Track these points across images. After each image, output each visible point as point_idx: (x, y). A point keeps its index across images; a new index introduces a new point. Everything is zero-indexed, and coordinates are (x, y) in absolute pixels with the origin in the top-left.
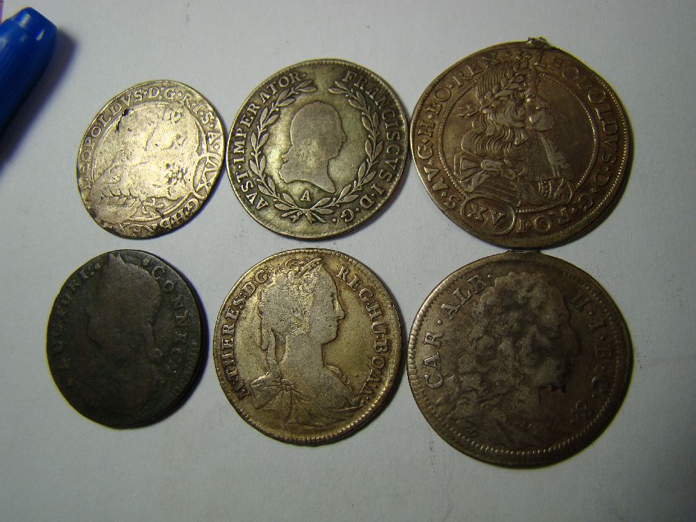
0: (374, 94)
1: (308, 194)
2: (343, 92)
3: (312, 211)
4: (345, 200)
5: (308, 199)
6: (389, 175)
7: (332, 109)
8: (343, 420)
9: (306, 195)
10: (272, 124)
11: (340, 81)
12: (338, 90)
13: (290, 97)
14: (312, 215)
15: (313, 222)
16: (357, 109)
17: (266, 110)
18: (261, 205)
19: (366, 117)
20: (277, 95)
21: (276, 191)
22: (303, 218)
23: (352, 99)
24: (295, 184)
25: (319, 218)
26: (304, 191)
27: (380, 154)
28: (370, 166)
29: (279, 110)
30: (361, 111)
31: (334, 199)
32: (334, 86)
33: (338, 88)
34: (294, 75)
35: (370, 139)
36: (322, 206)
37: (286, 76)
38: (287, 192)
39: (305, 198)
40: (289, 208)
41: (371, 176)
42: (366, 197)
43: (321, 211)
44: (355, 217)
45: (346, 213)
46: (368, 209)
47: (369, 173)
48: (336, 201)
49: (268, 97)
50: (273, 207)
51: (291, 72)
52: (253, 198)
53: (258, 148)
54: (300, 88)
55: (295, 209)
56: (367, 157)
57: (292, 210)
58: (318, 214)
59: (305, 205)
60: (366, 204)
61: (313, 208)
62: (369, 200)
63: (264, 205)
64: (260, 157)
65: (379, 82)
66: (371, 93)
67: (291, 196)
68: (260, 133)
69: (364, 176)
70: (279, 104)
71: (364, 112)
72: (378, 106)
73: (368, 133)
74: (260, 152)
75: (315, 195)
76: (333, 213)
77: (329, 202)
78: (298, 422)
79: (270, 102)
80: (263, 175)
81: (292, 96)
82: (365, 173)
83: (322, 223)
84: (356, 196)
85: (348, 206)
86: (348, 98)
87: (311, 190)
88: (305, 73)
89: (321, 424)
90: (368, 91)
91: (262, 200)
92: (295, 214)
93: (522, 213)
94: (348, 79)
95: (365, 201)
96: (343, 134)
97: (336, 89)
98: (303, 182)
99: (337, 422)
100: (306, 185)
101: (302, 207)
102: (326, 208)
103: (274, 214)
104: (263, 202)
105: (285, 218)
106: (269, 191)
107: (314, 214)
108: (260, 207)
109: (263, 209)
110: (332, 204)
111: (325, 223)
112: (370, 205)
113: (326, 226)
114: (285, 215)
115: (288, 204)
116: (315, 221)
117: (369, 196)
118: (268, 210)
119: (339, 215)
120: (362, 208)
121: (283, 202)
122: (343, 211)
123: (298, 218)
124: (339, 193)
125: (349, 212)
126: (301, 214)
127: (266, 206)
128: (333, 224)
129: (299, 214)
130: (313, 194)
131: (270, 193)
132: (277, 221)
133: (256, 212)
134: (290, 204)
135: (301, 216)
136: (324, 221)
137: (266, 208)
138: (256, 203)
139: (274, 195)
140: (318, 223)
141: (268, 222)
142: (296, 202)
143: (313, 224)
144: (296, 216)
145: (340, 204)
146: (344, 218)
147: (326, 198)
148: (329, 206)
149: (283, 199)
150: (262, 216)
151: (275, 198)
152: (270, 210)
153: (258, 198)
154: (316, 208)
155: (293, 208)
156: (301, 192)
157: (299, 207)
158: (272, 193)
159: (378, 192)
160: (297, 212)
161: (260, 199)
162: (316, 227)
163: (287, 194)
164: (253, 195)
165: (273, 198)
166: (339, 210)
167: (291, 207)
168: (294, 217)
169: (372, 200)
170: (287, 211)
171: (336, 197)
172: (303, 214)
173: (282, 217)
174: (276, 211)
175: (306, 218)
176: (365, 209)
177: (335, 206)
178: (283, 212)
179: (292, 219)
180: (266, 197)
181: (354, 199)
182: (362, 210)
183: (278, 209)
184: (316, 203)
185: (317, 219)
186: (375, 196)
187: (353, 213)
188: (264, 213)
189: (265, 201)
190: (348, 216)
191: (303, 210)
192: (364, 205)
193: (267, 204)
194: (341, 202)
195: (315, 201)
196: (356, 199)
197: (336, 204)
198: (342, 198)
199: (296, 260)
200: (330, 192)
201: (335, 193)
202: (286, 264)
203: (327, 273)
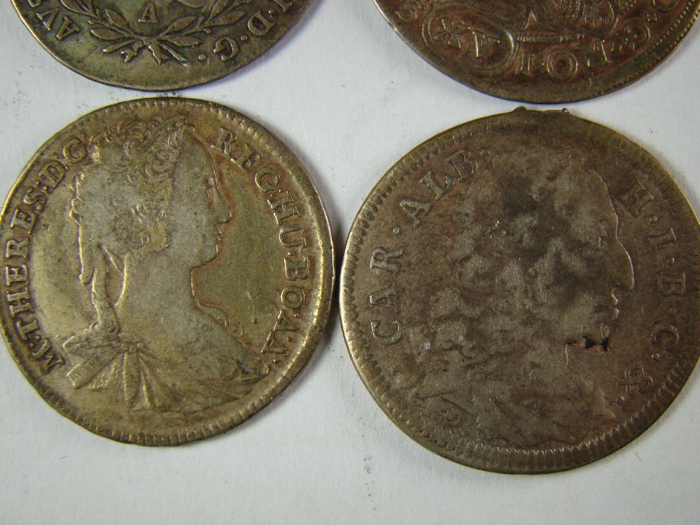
1: (152, 10)
3: (161, 41)
4: (221, 21)
5: (153, 16)
8: (235, 399)
9: (148, 11)
14: (161, 48)
15: (163, 61)
18: (65, 31)
21: (93, 6)
22: (145, 52)
25: (174, 54)
26: (145, 5)
31: (201, 19)
36: (179, 31)
38: (112, 7)
39: (147, 18)
40: (119, 36)
42: (258, 15)
43: (177, 40)
44: (240, 51)
45: (222, 43)
46: (263, 38)
48: (204, 21)
50: (87, 34)
52: (51, 18)
55: (129, 38)
57: (124, 39)
58: (172, 46)
59: (148, 30)
60: (258, 27)
61: (161, 35)
62: (265, 21)
63: (70, 31)
67: (121, 14)
75: (165, 12)
76: (199, 44)
77: (192, 25)
78: (154, 407)
83: (180, 63)
84: (241, 14)
85: (226, 31)
87: (158, 3)
89: (195, 407)
91: (67, 21)
92: (129, 46)
93: (526, 43)
95: (257, 22)
99: (222, 404)
101: (142, 35)
102: (187, 35)
103: (91, 47)
104: (70, 26)
105: (110, 53)
106: (80, 5)
107: (165, 47)
108: (65, 35)
109: (69, 38)
110: (197, 28)
111: (185, 62)
112: (267, 30)
113: (186, 68)
114: (111, 48)
115: (115, 28)
116: (167, 60)
117: (264, 13)
118: (78, 40)
119: (209, 49)
120: (252, 34)
121: (107, 25)
122: (216, 41)
123: (135, 54)
124: (209, 9)
125: (228, 42)
126: (141, 46)
127: (75, 32)
128: (200, 64)
129: (136, 47)
130: (161, 9)
131: (82, 8)
132: (97, 60)
133: (57, 43)
134: (120, 29)
135: (140, 50)
136: (183, 59)
137: (76, 36)
138: (56, 27)
139: (89, 12)
140: (171, 63)
141: (79, 62)
142: (131, 25)
143: (163, 64)
144: (131, 48)
145: (211, 28)
146: (219, 53)
147: (186, 16)
148: (193, 30)
149: (105, 19)
150: (69, 51)
151: (91, 18)
152: (82, 40)
153: (60, 17)
154: (166, 35)
155: (126, 35)
156: (139, 7)
157: (136, 34)
158: (86, 9)
159: (281, 7)
160: (133, 43)
161: (63, 20)
162: (169, 70)
163: (113, 10)
164: (50, 14)
165: (88, 18)
166: (209, 38)
167: (121, 34)
168: (128, 51)
169: (270, 21)
170: (115, 42)
171: (203, 14)
172: (145, 47)
173: (105, 53)
174: (93, 41)
175: (150, 54)
176: (257, 36)
177: (203, 31)
178: (107, 43)
179: (124, 56)
180: (74, 17)
181: (237, 19)
182: (252, 39)
183: (98, 38)
184: (166, 27)
185: (170, 55)
186: (276, 14)
187: (235, 44)
188: (71, 46)
189: (72, 24)
190: (225, 50)
191: (143, 38)
192: (255, 29)
193: (77, 30)
194: (213, 24)
195: (166, 23)
196: (241, 18)
197: (204, 28)
198: (214, 17)
199: (137, 119)
200: (194, 6)
201: (202, 7)
202: (118, 128)
203: (196, 141)
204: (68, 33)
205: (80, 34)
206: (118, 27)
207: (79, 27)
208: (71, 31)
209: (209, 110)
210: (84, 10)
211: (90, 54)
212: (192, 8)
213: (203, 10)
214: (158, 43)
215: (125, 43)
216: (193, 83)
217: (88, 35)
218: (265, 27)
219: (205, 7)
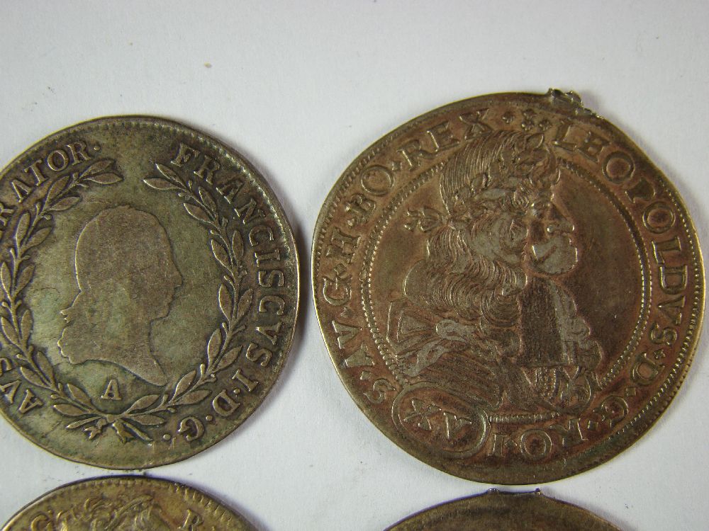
0: (232, 193)
1: (115, 387)
2: (173, 187)
3: (125, 420)
4: (185, 400)
5: (116, 396)
6: (263, 355)
7: (152, 222)
9: (111, 389)
10: (39, 246)
11: (165, 163)
12: (164, 182)
13: (70, 194)
14: (125, 426)
15: (128, 440)
16: (201, 224)
17: (25, 218)
18: (28, 405)
19: (217, 240)
20: (46, 187)
21: (55, 380)
22: (109, 430)
23: (190, 202)
24: (90, 366)
25: (138, 433)
26: (108, 381)
27: (246, 314)
28: (228, 336)
29: (52, 219)
30: (207, 227)
31: (164, 398)
32: (154, 175)
33: (163, 178)
34: (77, 148)
35: (226, 284)
36: (143, 410)
37: (62, 149)
38: (74, 382)
39: (110, 395)
40: (83, 413)
41: (231, 356)
42: (223, 394)
43: (141, 419)
44: (204, 432)
45: (187, 423)
46: (228, 418)
47: (228, 350)
48: (167, 401)
49: (28, 190)
50: (50, 409)
51: (71, 143)
52: (13, 391)
53: (15, 293)
54: (90, 175)
55: (92, 416)
56: (221, 318)
57: (88, 416)
58: (136, 425)
59: (111, 407)
60: (223, 408)
61: (125, 414)
62: (230, 401)
63: (33, 405)
64: (17, 311)
65: (240, 170)
66: (226, 193)
67: (83, 390)
68: (16, 263)
69: (219, 356)
70: (51, 206)
71: (215, 230)
72: (242, 218)
73: (223, 272)
74: (19, 303)
75: (128, 389)
76: (164, 424)
77: (156, 403)
79: (32, 199)
80: (27, 347)
81: (73, 193)
82: (221, 348)
83: (144, 442)
84: (205, 393)
85: (190, 411)
86: (183, 199)
87: (120, 379)
88: (98, 144)
90: (221, 186)
91: (28, 395)
92: (93, 423)
93: (500, 423)
94: (182, 161)
95: (221, 401)
96: (176, 273)
97: (159, 181)
98: (103, 363)
100: (111, 370)
101: (105, 412)
102: (151, 414)
103: (54, 422)
104: (32, 400)
105: (74, 430)
106: (41, 379)
107: (128, 425)
108: (27, 409)
109: (32, 411)
110: (161, 407)
111: (150, 442)
112: (232, 411)
113: (151, 448)
114: (75, 424)
115: (77, 404)
116: (132, 439)
117: (228, 393)
118: (41, 415)
119: (174, 428)
120: (218, 415)
121: (70, 400)
122: (181, 421)
123: (99, 432)
124: (173, 387)
125: (194, 423)
126: (105, 424)
127: (38, 407)
128: (165, 444)
129: (99, 424)
130: (125, 386)
131: (43, 382)
132: (61, 436)
133: (20, 416)
134: (82, 405)
135: (104, 428)
136: (147, 439)
137: (38, 410)
138: (18, 400)
139: (51, 386)
140: (136, 441)
141: (43, 437)
142: (94, 402)
143: (128, 443)
144: (95, 427)
145: (175, 407)
146: (184, 434)
147: (149, 395)
148: (156, 410)
149: (67, 395)
150: (32, 425)
151: (54, 393)
152: (45, 415)
153: (21, 390)
154: (131, 413)
155: (90, 412)
156: (102, 383)
157: (99, 411)
158: (47, 383)
159: (246, 387)
160: (97, 420)
161: (26, 393)
162: (134, 449)
163: (75, 385)
164: (12, 386)
165: (50, 393)
166: (173, 417)
167: (84, 411)
168: (92, 428)
169: (235, 401)
170: (78, 418)
171: (167, 393)
172: (108, 425)
173: (69, 429)
174: (56, 417)
175: (114, 432)
176: (223, 417)
177: (167, 411)
178: (70, 420)
179: (88, 433)
180: (36, 390)
181: (201, 398)
182: (217, 419)
183: (61, 414)
184: (130, 405)
185: (134, 434)
186: (240, 394)
187: (201, 425)
188: (34, 420)
189: (35, 397)
190: (190, 430)
191: (107, 416)
192: (220, 409)
193: (40, 403)
194: (177, 404)
195: (129, 401)
196: (205, 398)
197: (169, 407)
198: (178, 396)
199: (103, 498)
200: (156, 384)
201: (165, 385)
202: (85, 506)
203: (163, 523)
204: (30, 407)
205: (43, 408)
206: (79, 403)
207: (42, 401)
208: (35, 406)
209: (174, 491)
210: (45, 384)
211: (54, 429)
212: (155, 386)
213: (167, 388)
214: (122, 421)
215: (88, 420)
216: (158, 463)
217: (52, 410)
218: (230, 408)
219: (169, 385)
